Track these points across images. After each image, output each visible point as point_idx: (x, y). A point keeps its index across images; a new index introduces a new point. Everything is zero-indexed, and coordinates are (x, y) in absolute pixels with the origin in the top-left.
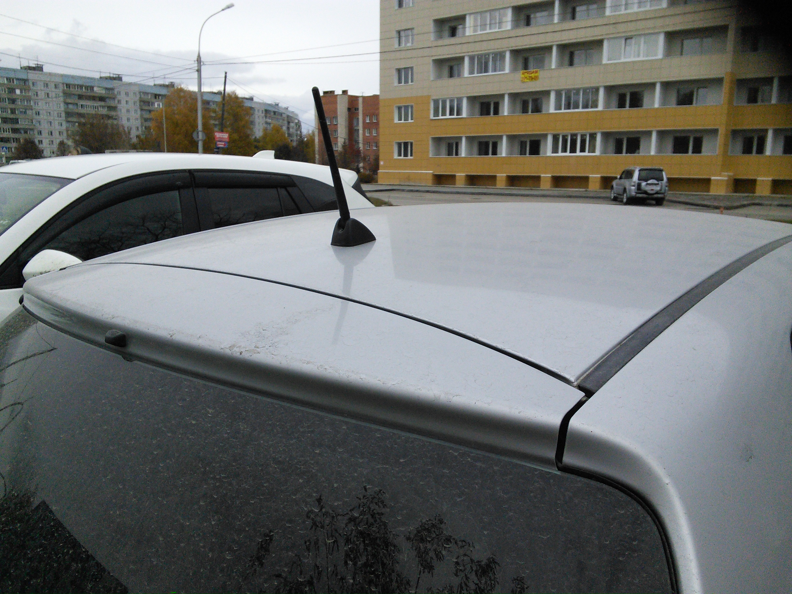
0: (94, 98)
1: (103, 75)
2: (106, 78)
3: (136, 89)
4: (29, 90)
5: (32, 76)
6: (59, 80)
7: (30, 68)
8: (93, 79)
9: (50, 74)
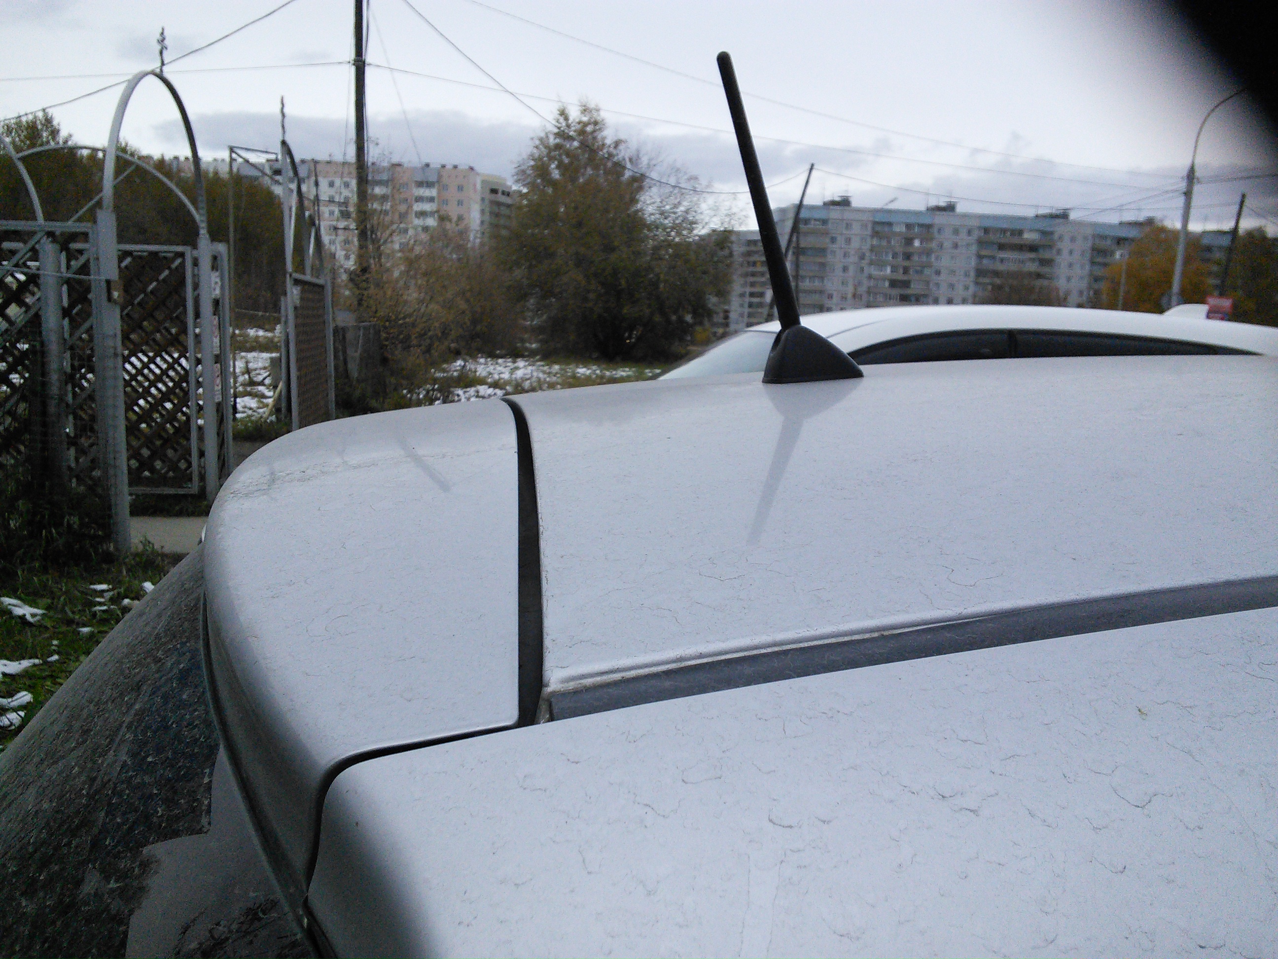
0: (1021, 248)
1: (1041, 211)
2: (1045, 217)
3: (1089, 231)
4: (931, 239)
5: (940, 219)
6: (975, 223)
7: (938, 209)
8: (1025, 219)
9: (965, 216)
